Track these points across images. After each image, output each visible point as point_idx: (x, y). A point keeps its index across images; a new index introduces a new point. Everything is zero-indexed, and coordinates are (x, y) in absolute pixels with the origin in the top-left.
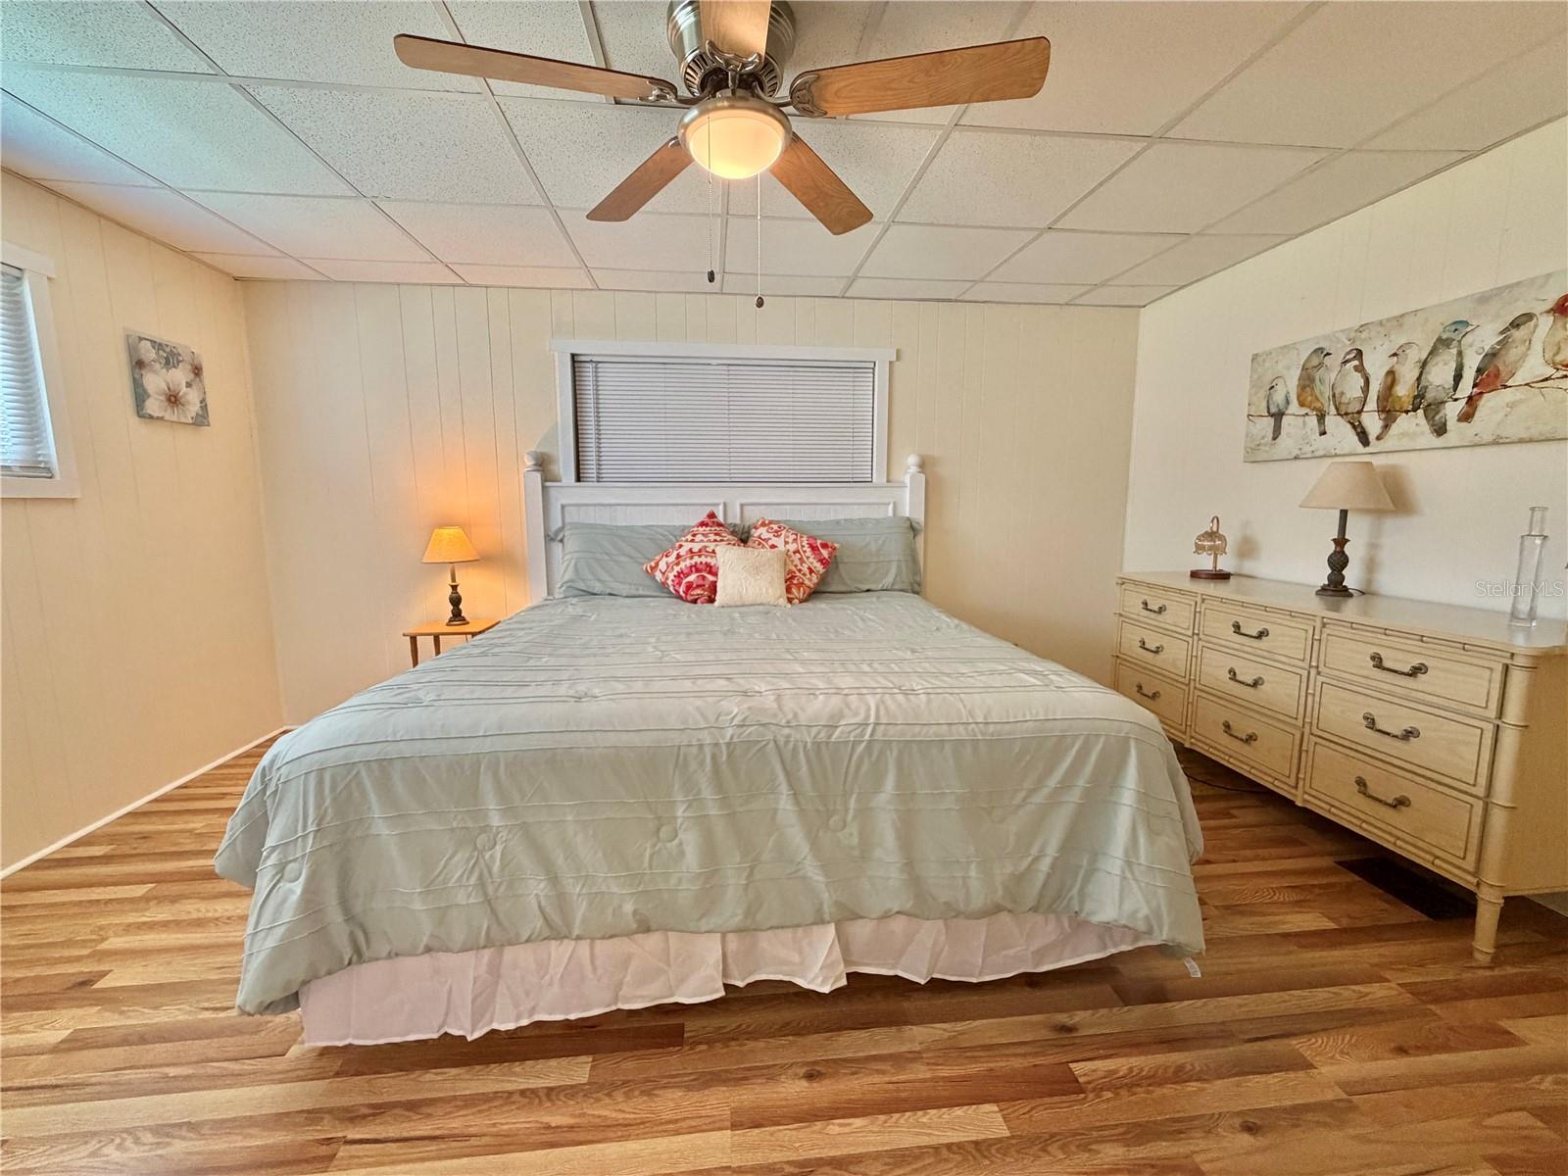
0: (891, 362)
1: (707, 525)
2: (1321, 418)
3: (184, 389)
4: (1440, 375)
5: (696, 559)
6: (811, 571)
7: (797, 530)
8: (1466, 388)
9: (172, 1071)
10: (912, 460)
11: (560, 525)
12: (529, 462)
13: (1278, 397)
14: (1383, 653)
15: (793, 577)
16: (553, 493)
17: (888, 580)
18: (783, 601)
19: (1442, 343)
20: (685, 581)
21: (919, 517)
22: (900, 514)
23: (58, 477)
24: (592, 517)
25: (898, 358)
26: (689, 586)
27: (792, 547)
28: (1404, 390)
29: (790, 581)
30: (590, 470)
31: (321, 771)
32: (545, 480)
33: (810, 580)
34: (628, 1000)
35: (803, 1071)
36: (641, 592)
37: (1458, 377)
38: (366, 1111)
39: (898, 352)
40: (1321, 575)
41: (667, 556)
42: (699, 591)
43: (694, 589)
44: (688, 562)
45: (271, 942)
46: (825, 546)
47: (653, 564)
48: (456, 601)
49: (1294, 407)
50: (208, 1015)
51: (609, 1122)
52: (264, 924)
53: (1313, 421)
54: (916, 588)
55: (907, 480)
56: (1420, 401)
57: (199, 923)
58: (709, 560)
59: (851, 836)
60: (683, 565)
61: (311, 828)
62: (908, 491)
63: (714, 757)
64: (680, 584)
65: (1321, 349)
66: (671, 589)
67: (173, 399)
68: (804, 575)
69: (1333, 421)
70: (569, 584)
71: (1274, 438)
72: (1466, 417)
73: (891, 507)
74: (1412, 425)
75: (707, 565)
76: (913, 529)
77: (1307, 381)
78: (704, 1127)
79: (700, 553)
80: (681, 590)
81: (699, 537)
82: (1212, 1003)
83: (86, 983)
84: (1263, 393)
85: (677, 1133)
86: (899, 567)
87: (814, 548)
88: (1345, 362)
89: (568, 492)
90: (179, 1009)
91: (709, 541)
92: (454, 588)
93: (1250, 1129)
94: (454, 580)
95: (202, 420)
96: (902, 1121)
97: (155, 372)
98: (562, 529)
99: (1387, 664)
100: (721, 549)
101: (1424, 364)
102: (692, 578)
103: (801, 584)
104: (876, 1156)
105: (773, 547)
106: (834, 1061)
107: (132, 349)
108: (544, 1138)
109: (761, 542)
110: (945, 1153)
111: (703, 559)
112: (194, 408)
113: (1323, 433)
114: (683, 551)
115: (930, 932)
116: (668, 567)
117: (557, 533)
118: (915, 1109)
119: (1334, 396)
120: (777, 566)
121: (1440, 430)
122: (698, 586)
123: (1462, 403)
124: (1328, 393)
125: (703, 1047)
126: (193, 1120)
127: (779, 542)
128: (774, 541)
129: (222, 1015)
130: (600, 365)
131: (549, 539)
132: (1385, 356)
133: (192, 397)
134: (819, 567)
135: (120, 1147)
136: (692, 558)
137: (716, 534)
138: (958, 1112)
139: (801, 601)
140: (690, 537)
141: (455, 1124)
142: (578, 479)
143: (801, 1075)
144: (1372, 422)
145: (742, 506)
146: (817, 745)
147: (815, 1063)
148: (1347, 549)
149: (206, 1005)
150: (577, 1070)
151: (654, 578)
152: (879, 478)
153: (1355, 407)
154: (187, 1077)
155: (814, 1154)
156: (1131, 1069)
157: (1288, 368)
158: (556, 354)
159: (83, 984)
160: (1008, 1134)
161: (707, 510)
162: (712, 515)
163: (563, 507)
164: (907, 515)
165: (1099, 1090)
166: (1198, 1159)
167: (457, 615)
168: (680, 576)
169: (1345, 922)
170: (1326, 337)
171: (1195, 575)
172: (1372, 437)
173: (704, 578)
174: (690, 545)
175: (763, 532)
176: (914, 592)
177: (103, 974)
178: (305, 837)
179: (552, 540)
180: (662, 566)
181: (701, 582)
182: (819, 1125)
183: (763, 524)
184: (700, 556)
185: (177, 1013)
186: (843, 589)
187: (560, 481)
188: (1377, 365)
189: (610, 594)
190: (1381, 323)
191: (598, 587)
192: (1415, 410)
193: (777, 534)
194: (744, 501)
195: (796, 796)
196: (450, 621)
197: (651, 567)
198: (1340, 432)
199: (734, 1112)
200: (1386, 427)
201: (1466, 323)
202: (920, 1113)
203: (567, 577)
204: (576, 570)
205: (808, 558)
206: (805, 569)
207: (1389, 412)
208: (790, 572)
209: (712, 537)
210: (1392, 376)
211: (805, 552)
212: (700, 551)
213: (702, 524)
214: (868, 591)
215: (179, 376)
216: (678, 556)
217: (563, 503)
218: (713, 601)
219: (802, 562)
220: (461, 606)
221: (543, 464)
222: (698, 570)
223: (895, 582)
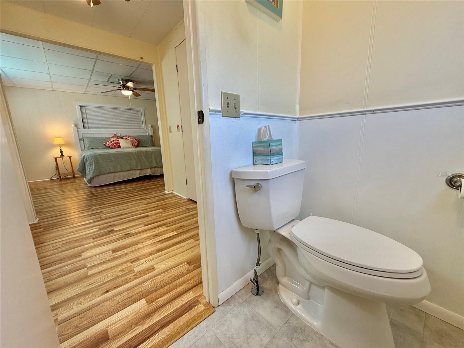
0: (144, 110)
5: (115, 142)
6: (136, 143)
7: (131, 136)
10: (150, 125)
12: (73, 125)
16: (79, 131)
17: (149, 145)
18: (132, 147)
20: (113, 145)
21: (153, 135)
24: (89, 136)
25: (145, 109)
26: (114, 146)
27: (132, 139)
29: (133, 144)
30: (87, 127)
32: (77, 129)
34: (129, 178)
36: (104, 148)
39: (145, 108)
44: (113, 142)
45: (92, 171)
46: (137, 139)
48: (61, 152)
55: (150, 129)
58: (117, 142)
60: (112, 143)
62: (150, 131)
64: (112, 146)
66: (110, 147)
73: (147, 133)
76: (152, 136)
79: (115, 141)
80: (113, 147)
81: (114, 138)
86: (150, 143)
89: (82, 131)
92: (61, 149)
94: (60, 148)
98: (83, 138)
100: (119, 140)
102: (115, 145)
103: (135, 145)
109: (126, 139)
117: (82, 139)
120: (130, 142)
122: (116, 146)
127: (129, 139)
130: (86, 107)
131: (80, 140)
134: (137, 142)
139: (135, 147)
142: (84, 129)
145: (120, 133)
151: (106, 146)
152: (145, 128)
158: (76, 105)
161: (114, 134)
162: (115, 135)
163: (82, 134)
164: (150, 134)
167: (62, 155)
168: (112, 145)
173: (117, 144)
174: (113, 139)
176: (153, 146)
178: (93, 162)
180: (108, 143)
183: (125, 136)
186: (141, 146)
187: (80, 129)
189: (98, 149)
191: (94, 148)
193: (128, 137)
195: (144, 156)
196: (61, 156)
197: (105, 144)
203: (87, 146)
204: (89, 145)
208: (132, 143)
209: (117, 138)
211: (134, 140)
213: (114, 136)
214: (146, 146)
216: (111, 141)
217: (82, 133)
218: (120, 148)
219: (134, 142)
220: (63, 153)
221: (76, 126)
222: (115, 143)
223: (150, 145)
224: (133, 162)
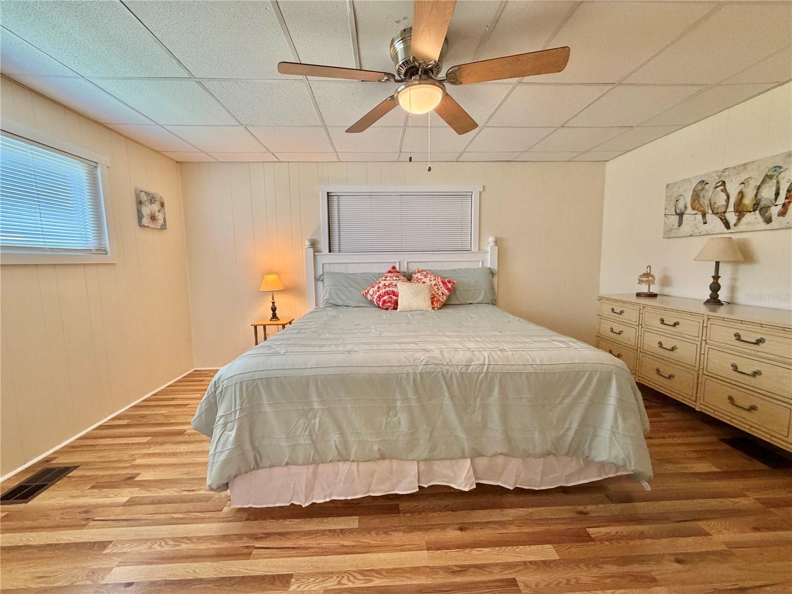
0: (480, 192)
1: (392, 272)
2: (704, 215)
3: (157, 213)
4: (767, 193)
5: (387, 289)
6: (443, 294)
7: (435, 274)
8: (782, 199)
9: (176, 516)
10: (491, 239)
11: (321, 273)
12: (308, 244)
13: (681, 205)
14: (741, 333)
15: (434, 297)
16: (318, 258)
17: (480, 299)
18: (430, 309)
19: (768, 177)
20: (382, 299)
21: (495, 267)
22: (485, 266)
23: (109, 254)
24: (337, 269)
25: (484, 190)
26: (384, 302)
27: (433, 283)
28: (748, 201)
29: (433, 299)
30: (336, 247)
31: (241, 383)
32: (315, 252)
33: (443, 298)
34: (373, 491)
35: (457, 527)
36: (361, 305)
37: (777, 194)
38: (262, 536)
39: (484, 187)
40: (707, 294)
41: (373, 287)
42: (389, 304)
43: (387, 303)
44: (384, 290)
45: (223, 457)
46: (449, 282)
47: (366, 291)
48: (274, 309)
49: (689, 210)
50: (184, 493)
51: (371, 545)
52: (219, 450)
53: (699, 217)
54: (494, 303)
55: (489, 249)
56: (756, 206)
57: (174, 454)
58: (393, 289)
59: (478, 416)
60: (381, 292)
61: (238, 408)
62: (489, 254)
63: (414, 379)
64: (380, 301)
65: (703, 181)
66: (375, 303)
67: (153, 218)
68: (440, 296)
69: (710, 217)
70: (327, 301)
71: (679, 226)
72: (782, 214)
73: (481, 263)
74: (753, 219)
75: (393, 292)
76: (492, 273)
77: (696, 197)
78: (414, 549)
79: (389, 286)
80: (380, 304)
81: (388, 278)
82: (657, 504)
83: (131, 478)
84: (673, 203)
85: (402, 551)
86: (486, 292)
87: (444, 283)
88: (717, 187)
89: (325, 257)
90: (174, 490)
91: (393, 280)
92: (273, 303)
93: (679, 561)
94: (273, 300)
95: (164, 227)
96: (507, 550)
97: (146, 206)
98: (323, 274)
99: (742, 338)
100: (399, 284)
101: (759, 188)
102: (386, 298)
103: (438, 301)
104: (497, 565)
105: (424, 282)
106: (472, 523)
107: (137, 196)
108: (342, 550)
109: (418, 280)
110: (529, 565)
111: (391, 289)
112: (161, 222)
113: (705, 223)
114: (381, 285)
115: (515, 464)
116: (374, 293)
117: (320, 277)
118: (512, 545)
119: (710, 204)
120: (427, 292)
121: (768, 220)
122: (389, 302)
123: (779, 208)
124: (707, 202)
125: (409, 515)
126: (189, 536)
127: (427, 280)
128: (424, 280)
129: (191, 493)
130: (340, 197)
131: (317, 280)
132: (737, 184)
133: (160, 216)
134: (446, 292)
135: (160, 545)
136: (385, 288)
137: (397, 277)
138: (533, 547)
139: (439, 309)
140: (384, 278)
141: (302, 542)
142: (330, 251)
143: (457, 528)
144: (732, 217)
145: (408, 263)
146: (461, 374)
147: (464, 523)
148: (720, 281)
149: (184, 489)
150: (353, 522)
151: (367, 298)
152: (475, 248)
153: (722, 210)
154: (181, 519)
155: (467, 563)
156: (617, 533)
157: (686, 191)
158: (320, 192)
159: (130, 478)
160: (559, 558)
161: (391, 265)
162: (394, 268)
163: (323, 264)
164: (489, 266)
165: (601, 541)
166: (653, 573)
167: (274, 316)
168: (379, 297)
169: (725, 468)
170: (706, 175)
171: (638, 295)
172: (732, 224)
173: (391, 298)
174: (385, 282)
175: (419, 275)
177: (138, 474)
178: (235, 411)
179: (318, 280)
180: (371, 292)
181: (390, 300)
182: (468, 550)
183: (419, 272)
184: (389, 287)
185: (172, 492)
186: (458, 303)
187: (321, 252)
188: (733, 189)
189: (346, 306)
190: (735, 168)
191: (340, 302)
192: (754, 211)
193: (426, 276)
194: (409, 260)
195: (452, 397)
196: (271, 319)
197: (365, 293)
198: (715, 222)
199: (427, 543)
200: (739, 219)
201: (780, 167)
202: (515, 547)
203: (326, 298)
204: (330, 294)
205: (441, 288)
206: (440, 293)
207: (740, 212)
208: (433, 294)
209: (395, 278)
210: (741, 194)
211: (440, 285)
212: (389, 285)
213: (390, 272)
214: (470, 304)
215: (155, 207)
216: (379, 287)
217: (323, 262)
218: (396, 309)
219: (438, 289)
220: (276, 312)
221: (314, 244)
222: (388, 294)
223: (483, 300)
224: (399, 423)
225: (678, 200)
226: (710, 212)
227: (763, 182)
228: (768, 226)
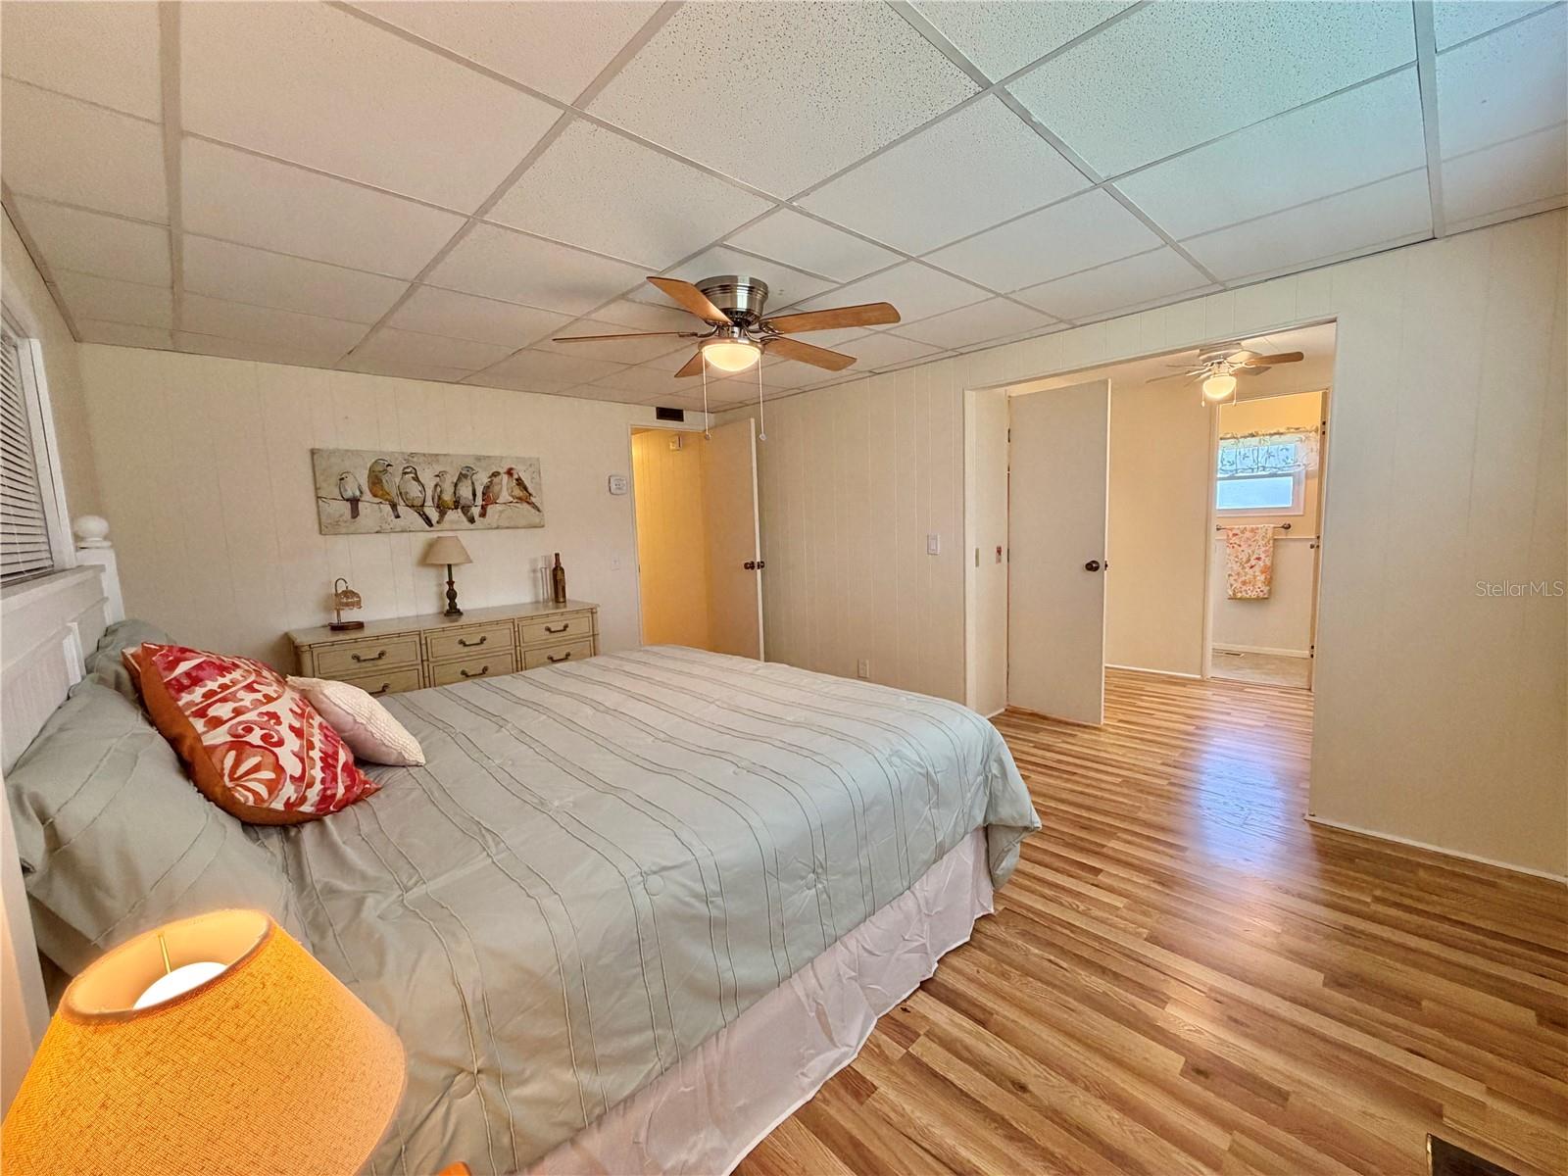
2: (394, 506)
4: (465, 492)
8: (479, 501)
10: (91, 526)
13: (351, 488)
19: (462, 475)
28: (448, 497)
37: (474, 495)
53: (387, 508)
56: (457, 504)
65: (383, 461)
69: (402, 509)
71: (353, 517)
72: (483, 515)
74: (454, 516)
77: (376, 480)
88: (406, 473)
99: (553, 629)
101: (456, 485)
113: (397, 517)
119: (401, 493)
121: (472, 520)
124: (395, 491)
132: (432, 475)
148: (455, 587)
153: (418, 502)
157: (355, 467)
172: (434, 522)
188: (428, 477)
190: (424, 455)
192: (456, 508)
198: (410, 517)
200: (441, 517)
201: (472, 468)
207: (442, 509)
210: (438, 488)
225: (342, 479)
226: (402, 503)
227: (459, 479)
228: (472, 526)
